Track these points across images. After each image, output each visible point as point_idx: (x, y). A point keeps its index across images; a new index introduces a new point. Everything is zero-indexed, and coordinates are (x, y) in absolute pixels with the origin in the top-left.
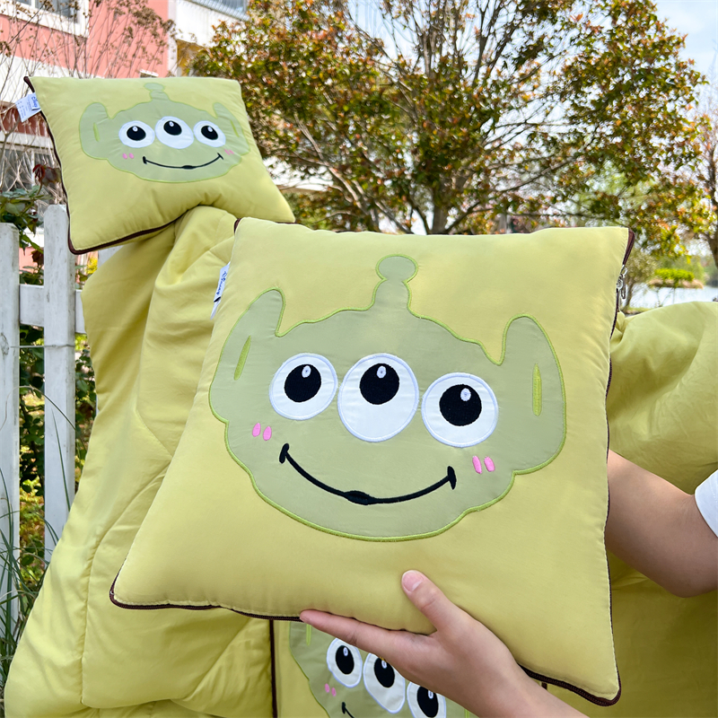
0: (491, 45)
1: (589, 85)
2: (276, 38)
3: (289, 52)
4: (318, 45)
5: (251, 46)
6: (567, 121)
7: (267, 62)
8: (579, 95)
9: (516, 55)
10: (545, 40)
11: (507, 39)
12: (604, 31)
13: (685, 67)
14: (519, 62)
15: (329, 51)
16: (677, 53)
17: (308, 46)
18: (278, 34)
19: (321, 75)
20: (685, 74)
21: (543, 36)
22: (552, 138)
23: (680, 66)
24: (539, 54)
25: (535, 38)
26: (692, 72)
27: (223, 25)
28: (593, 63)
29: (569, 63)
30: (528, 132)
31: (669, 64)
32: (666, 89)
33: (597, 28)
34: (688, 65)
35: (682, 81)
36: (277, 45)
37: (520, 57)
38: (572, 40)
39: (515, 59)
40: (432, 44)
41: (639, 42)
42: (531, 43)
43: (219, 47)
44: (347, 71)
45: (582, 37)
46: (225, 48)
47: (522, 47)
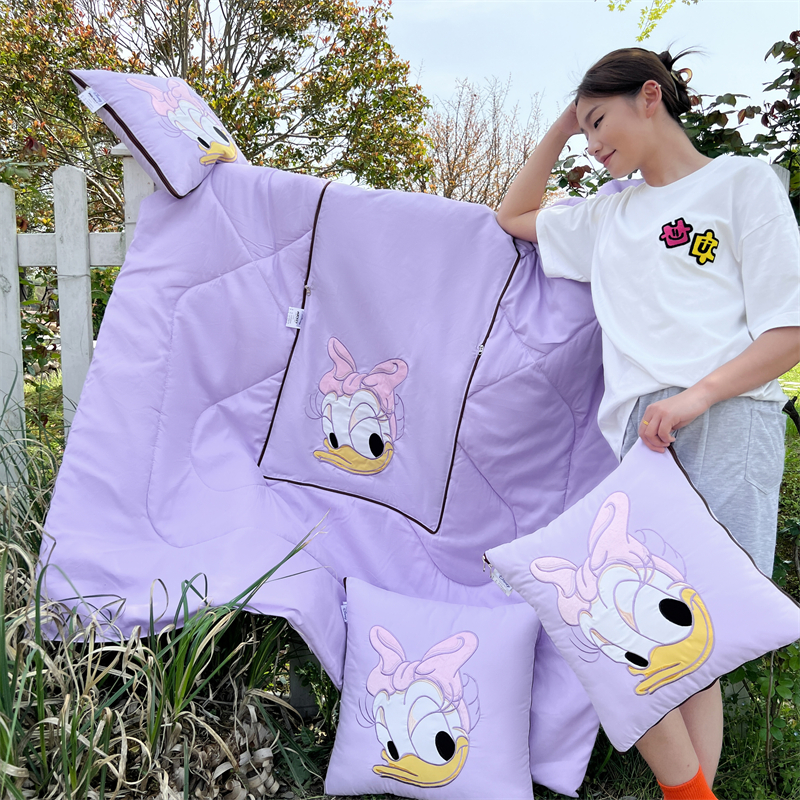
13: (414, 92)
21: (283, 54)
22: (298, 151)
24: (282, 69)
26: (420, 96)
34: (416, 90)
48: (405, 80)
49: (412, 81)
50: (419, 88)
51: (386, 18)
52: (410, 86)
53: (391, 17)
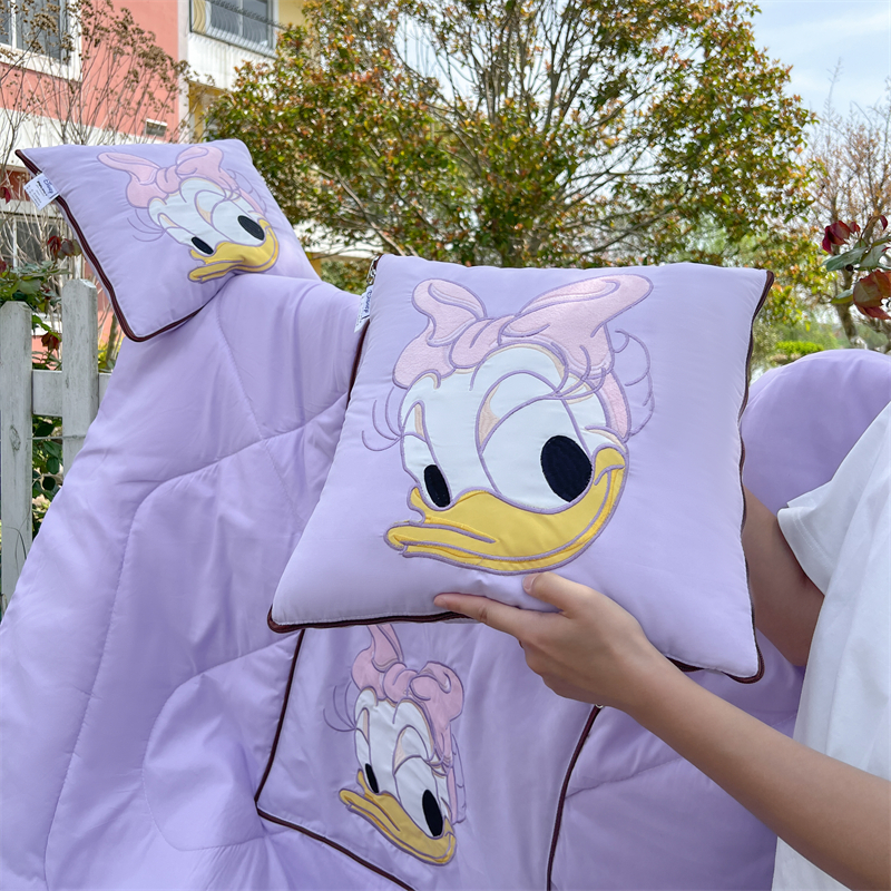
0: (564, 83)
1: (682, 126)
2: (311, 81)
3: (328, 96)
4: (362, 88)
5: (282, 90)
6: (658, 169)
7: (301, 110)
8: (671, 139)
9: (594, 94)
10: (628, 76)
11: (584, 75)
12: (694, 64)
13: (791, 104)
14: (598, 102)
15: (374, 95)
16: (780, 88)
17: (350, 90)
18: (314, 76)
19: (365, 123)
20: (791, 112)
21: (626, 71)
22: (641, 189)
23: (784, 103)
24: (622, 92)
25: (616, 73)
26: (799, 109)
27: (248, 67)
28: (685, 101)
29: (657, 102)
30: (612, 184)
31: (771, 101)
32: (768, 130)
33: (686, 61)
34: (794, 102)
35: (789, 121)
36: (312, 89)
37: (599, 96)
38: (658, 76)
39: (593, 99)
40: (496, 83)
41: (736, 76)
42: (611, 79)
43: (244, 91)
44: (396, 118)
45: (669, 72)
46: (251, 93)
47: (601, 85)
48: (779, 90)
49: (788, 90)
50: (798, 99)
51: (752, 14)
52: (786, 97)
53: (759, 11)
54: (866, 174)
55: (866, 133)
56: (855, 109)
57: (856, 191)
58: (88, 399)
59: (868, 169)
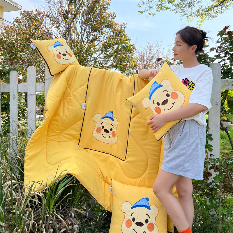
1: (109, 48)
6: (103, 58)
10: (98, 37)
22: (100, 62)
24: (96, 40)
29: (103, 43)
34: (133, 45)
42: (94, 37)
48: (130, 43)
54: (143, 62)
55: (143, 53)
56: (141, 48)
57: (141, 66)
58: (35, 88)
59: (143, 61)
